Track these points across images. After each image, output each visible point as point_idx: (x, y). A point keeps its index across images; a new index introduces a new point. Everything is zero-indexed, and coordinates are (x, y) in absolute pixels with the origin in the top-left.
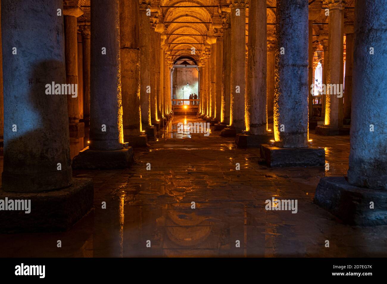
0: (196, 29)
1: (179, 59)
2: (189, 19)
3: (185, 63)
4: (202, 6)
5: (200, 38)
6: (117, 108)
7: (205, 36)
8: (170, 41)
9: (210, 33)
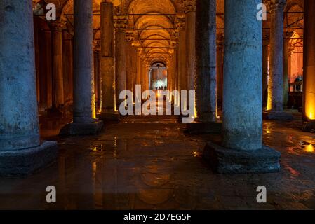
0: (163, 44)
1: (154, 63)
2: (157, 37)
3: (158, 66)
4: (164, 29)
5: (166, 49)
6: (91, 96)
7: (168, 48)
8: (146, 51)
9: (171, 46)
